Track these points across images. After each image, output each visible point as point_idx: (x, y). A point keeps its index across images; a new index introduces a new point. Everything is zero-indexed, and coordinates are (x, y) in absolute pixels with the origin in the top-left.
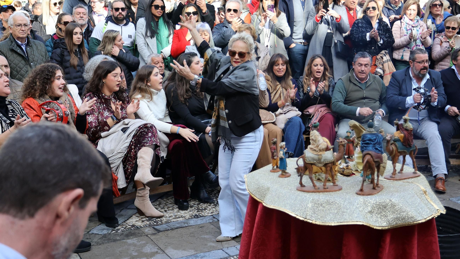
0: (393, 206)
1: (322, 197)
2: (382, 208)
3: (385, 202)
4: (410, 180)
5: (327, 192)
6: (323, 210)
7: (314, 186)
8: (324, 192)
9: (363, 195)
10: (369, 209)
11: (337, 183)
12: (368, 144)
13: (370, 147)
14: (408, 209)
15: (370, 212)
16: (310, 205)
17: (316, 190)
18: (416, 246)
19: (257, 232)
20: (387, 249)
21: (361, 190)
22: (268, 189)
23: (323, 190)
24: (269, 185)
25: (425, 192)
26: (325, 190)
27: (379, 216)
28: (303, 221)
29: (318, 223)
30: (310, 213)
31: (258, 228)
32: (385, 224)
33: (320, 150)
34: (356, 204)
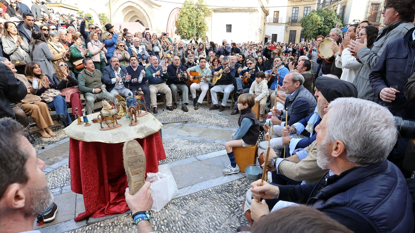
0: (146, 127)
1: (115, 131)
2: (142, 129)
3: (142, 127)
4: (146, 116)
5: (116, 128)
6: (117, 136)
7: (109, 127)
8: (115, 128)
9: (133, 126)
10: (137, 131)
11: (118, 123)
12: (130, 103)
13: (132, 104)
14: (151, 128)
15: (138, 132)
16: (110, 136)
17: (110, 128)
18: (155, 141)
19: (82, 155)
20: (145, 145)
21: (131, 124)
22: (84, 133)
23: (113, 127)
24: (84, 131)
25: (154, 119)
26: (114, 127)
27: (141, 133)
28: (109, 144)
29: (116, 142)
30: (111, 139)
31: (82, 153)
32: (144, 136)
33: (109, 110)
34: (132, 130)
